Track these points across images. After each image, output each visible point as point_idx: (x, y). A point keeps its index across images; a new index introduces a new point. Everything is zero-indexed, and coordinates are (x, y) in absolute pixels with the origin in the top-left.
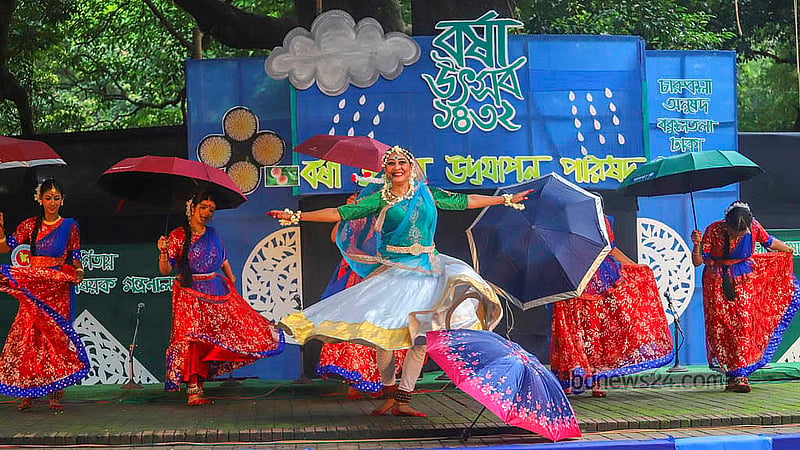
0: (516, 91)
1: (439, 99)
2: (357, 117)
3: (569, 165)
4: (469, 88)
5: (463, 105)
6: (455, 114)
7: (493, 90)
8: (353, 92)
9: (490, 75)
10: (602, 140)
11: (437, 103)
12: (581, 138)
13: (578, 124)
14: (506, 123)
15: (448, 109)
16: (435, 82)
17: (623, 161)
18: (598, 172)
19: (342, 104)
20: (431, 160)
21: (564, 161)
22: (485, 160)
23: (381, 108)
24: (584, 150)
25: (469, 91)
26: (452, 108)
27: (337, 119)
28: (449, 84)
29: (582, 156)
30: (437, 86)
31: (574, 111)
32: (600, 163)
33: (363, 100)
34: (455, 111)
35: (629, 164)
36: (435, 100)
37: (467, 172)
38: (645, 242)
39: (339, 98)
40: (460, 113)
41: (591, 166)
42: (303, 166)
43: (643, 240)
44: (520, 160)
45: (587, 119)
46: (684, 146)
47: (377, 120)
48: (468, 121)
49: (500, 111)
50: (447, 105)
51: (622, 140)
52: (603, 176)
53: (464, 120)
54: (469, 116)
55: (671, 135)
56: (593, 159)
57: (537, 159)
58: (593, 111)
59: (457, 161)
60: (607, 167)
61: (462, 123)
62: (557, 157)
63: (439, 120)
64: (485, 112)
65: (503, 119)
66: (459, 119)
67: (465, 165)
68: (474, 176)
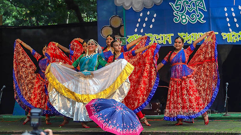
0: (204, 8)
1: (176, 12)
2: (146, 19)
3: (225, 36)
4: (187, 7)
5: (185, 14)
6: (182, 18)
7: (195, 8)
8: (145, 10)
9: (194, 2)
10: (237, 26)
11: (175, 13)
12: (229, 25)
13: (228, 20)
14: (200, 20)
15: (179, 16)
16: (174, 6)
18: (236, 38)
19: (141, 15)
20: (173, 35)
21: (223, 34)
22: (192, 34)
23: (155, 16)
24: (230, 30)
25: (187, 9)
26: (180, 15)
27: (139, 20)
28: (179, 6)
29: (230, 32)
30: (175, 7)
31: (227, 15)
32: (236, 34)
33: (148, 13)
34: (181, 16)
36: (174, 12)
37: (186, 39)
39: (140, 12)
40: (183, 17)
41: (233, 36)
42: (127, 38)
45: (231, 18)
47: (153, 20)
48: (186, 20)
49: (198, 16)
50: (179, 14)
52: (238, 39)
53: (185, 20)
54: (187, 18)
56: (234, 33)
58: (234, 15)
59: (182, 35)
60: (239, 36)
61: (184, 21)
62: (220, 33)
63: (176, 20)
64: (193, 16)
65: (199, 19)
66: (183, 19)
67: (185, 36)
68: (189, 40)
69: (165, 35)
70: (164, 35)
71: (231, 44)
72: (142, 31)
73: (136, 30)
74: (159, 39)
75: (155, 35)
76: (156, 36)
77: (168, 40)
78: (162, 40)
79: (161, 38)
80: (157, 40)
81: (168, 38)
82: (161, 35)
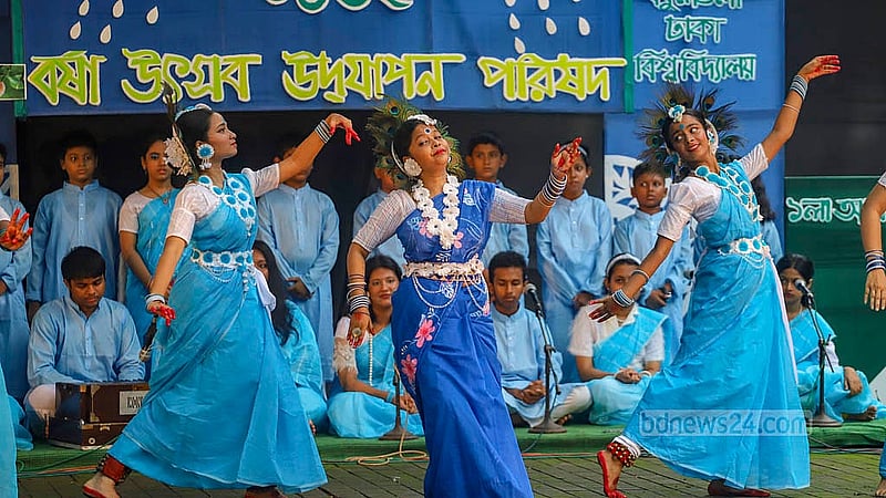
3: (494, 70)
10: (551, 27)
12: (515, 23)
17: (585, 64)
18: (543, 82)
20: (257, 59)
21: (484, 63)
22: (349, 59)
24: (520, 45)
29: (517, 55)
32: (546, 66)
35: (597, 69)
37: (319, 80)
38: (619, 197)
41: (531, 71)
42: (33, 66)
43: (615, 193)
44: (411, 59)
46: (689, 32)
51: (584, 27)
52: (552, 88)
55: (666, 12)
56: (534, 59)
57: (438, 59)
59: (301, 61)
60: (558, 74)
62: (473, 56)
67: (316, 67)
68: (331, 88)
69: (222, 60)
70: (214, 61)
71: (519, 107)
72: (106, 36)
73: (76, 32)
74: (192, 77)
75: (170, 58)
76: (179, 65)
77: (236, 84)
78: (207, 81)
79: (200, 75)
80: (179, 80)
81: (235, 75)
82: (201, 59)
